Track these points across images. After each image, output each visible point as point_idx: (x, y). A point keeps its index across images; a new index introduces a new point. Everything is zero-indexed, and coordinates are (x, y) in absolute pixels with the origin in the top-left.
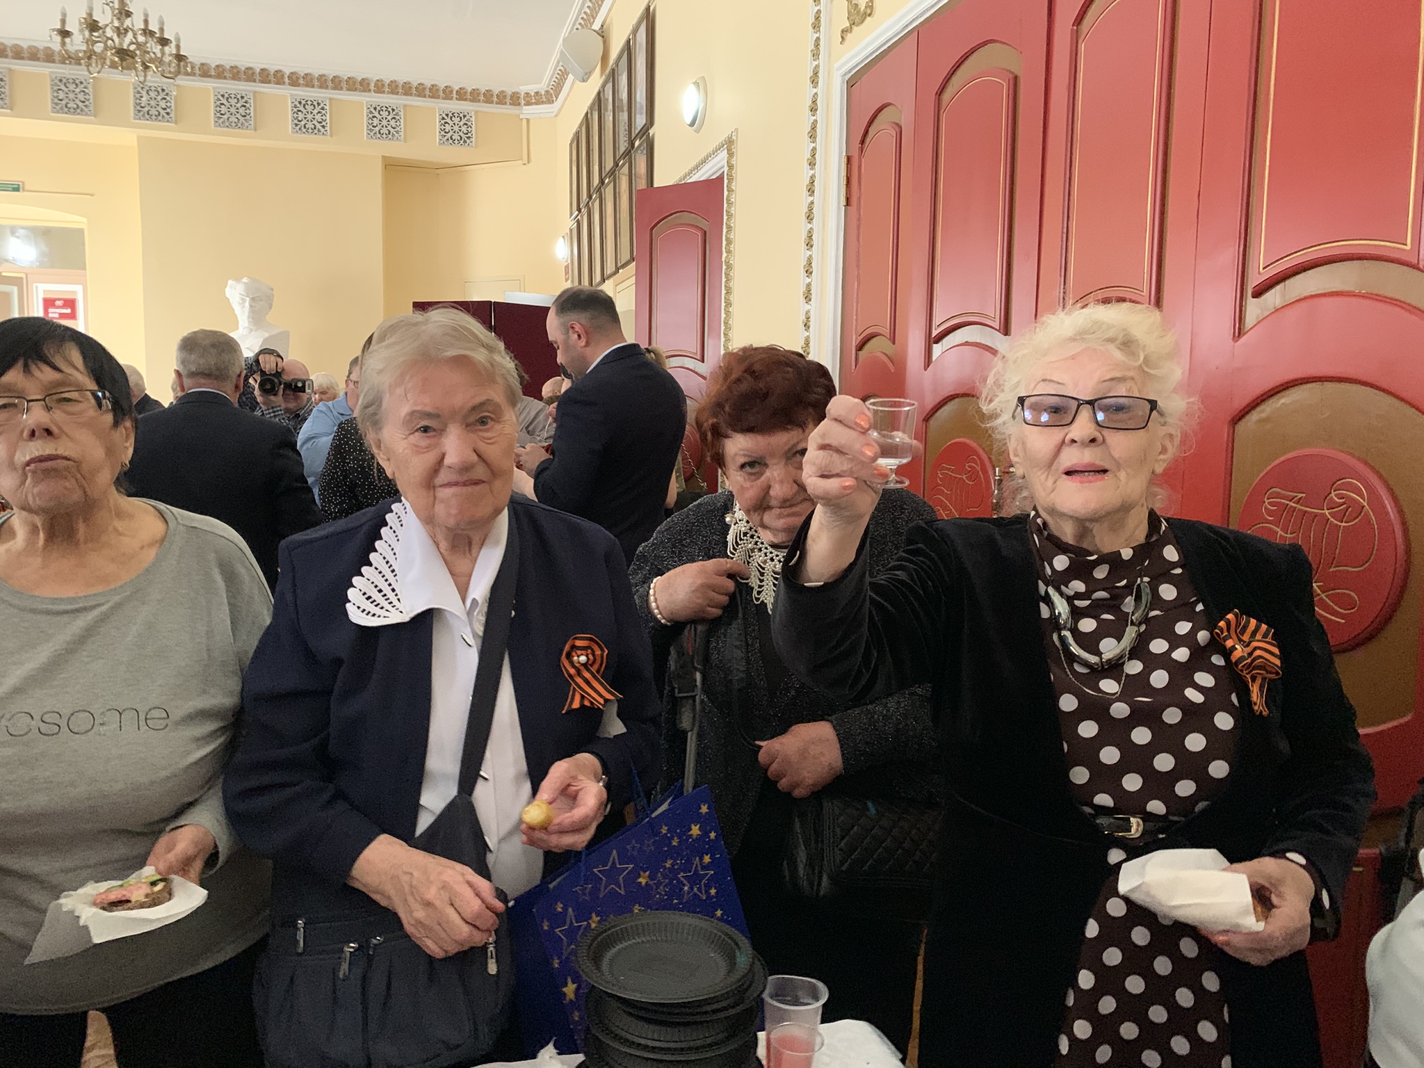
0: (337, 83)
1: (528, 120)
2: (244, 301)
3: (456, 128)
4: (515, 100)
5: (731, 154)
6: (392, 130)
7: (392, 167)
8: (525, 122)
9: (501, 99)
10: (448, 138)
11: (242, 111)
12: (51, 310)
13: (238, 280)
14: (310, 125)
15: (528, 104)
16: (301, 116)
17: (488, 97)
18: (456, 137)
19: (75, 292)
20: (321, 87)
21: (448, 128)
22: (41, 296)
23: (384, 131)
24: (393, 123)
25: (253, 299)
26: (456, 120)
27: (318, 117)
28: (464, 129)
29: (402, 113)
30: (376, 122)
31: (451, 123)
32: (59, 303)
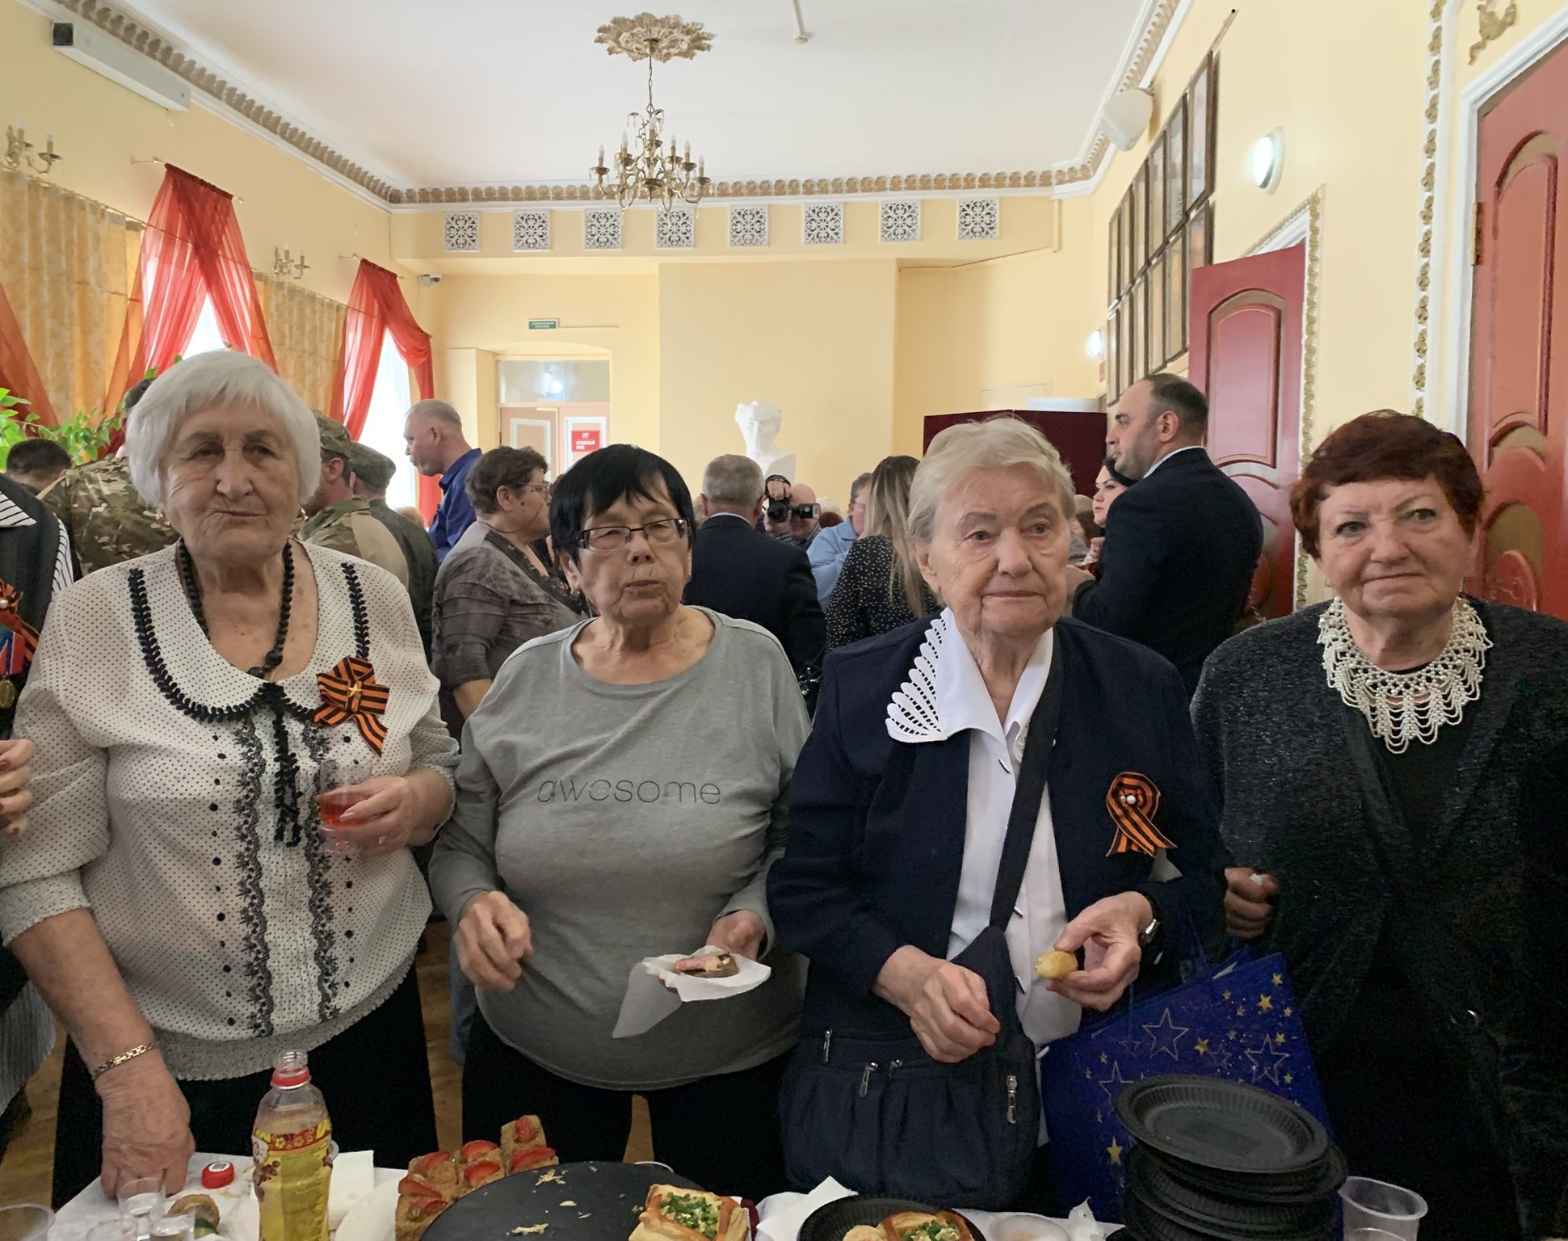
0: (852, 186)
1: (1060, 201)
2: (752, 424)
3: (978, 219)
4: (1046, 180)
5: (1315, 215)
6: (907, 229)
7: (907, 269)
8: (1056, 204)
9: (1030, 180)
10: (968, 230)
11: (757, 226)
12: (578, 443)
13: (747, 403)
14: (823, 234)
15: (1061, 182)
16: (814, 225)
17: (1015, 180)
18: (977, 229)
19: (598, 424)
20: (835, 192)
21: (969, 219)
22: (571, 429)
23: (899, 231)
24: (909, 221)
25: (761, 423)
26: (978, 210)
27: (832, 224)
28: (987, 219)
29: (918, 210)
30: (891, 222)
31: (972, 214)
32: (585, 435)
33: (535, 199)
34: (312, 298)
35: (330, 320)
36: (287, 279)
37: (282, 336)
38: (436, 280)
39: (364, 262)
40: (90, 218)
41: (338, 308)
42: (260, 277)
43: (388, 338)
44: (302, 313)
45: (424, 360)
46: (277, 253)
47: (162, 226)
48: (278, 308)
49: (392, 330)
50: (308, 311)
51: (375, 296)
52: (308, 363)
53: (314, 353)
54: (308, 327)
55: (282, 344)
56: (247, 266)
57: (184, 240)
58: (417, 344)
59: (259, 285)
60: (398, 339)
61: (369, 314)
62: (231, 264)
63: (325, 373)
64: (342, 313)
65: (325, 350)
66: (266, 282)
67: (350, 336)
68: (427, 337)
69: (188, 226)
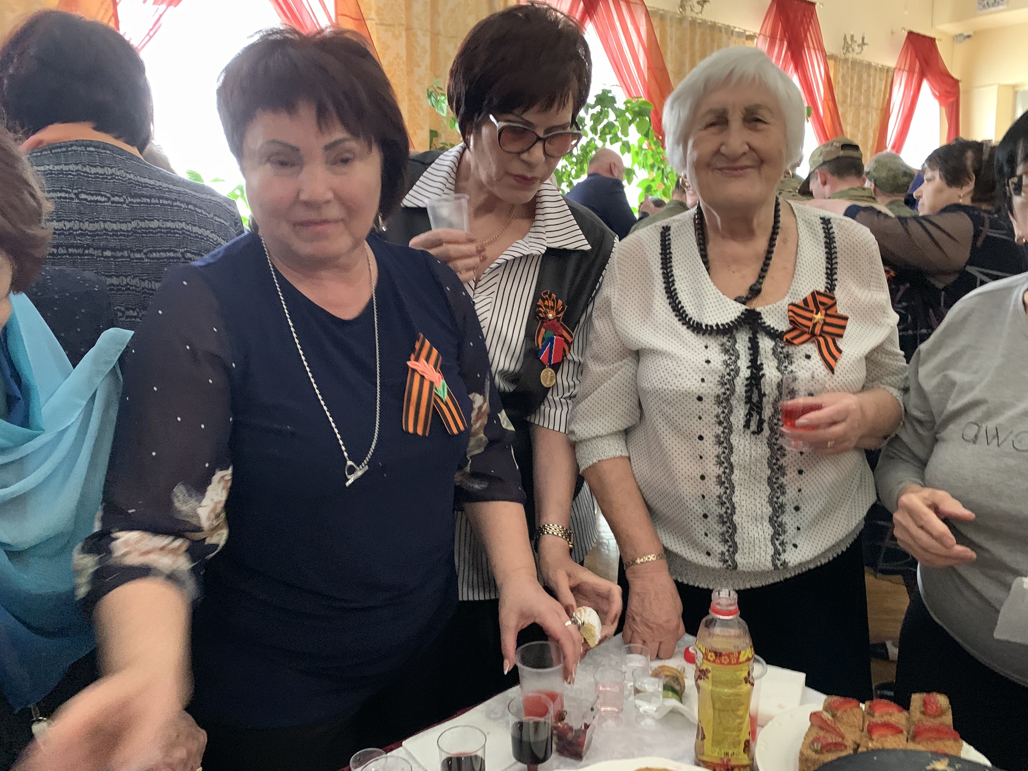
34: (869, 65)
35: (881, 79)
36: (851, 56)
37: (845, 95)
38: (969, 37)
39: (911, 34)
40: (724, 37)
41: (888, 71)
42: (833, 57)
43: (925, 85)
44: (860, 78)
45: (951, 100)
46: (845, 38)
47: (768, 34)
48: (843, 77)
49: (928, 80)
50: (865, 76)
51: (917, 56)
52: (863, 113)
53: (867, 106)
54: (864, 87)
55: (844, 102)
56: (823, 51)
57: (782, 41)
58: (948, 89)
59: (831, 63)
60: (932, 86)
61: (911, 71)
62: (817, 52)
63: (874, 119)
64: (890, 74)
65: (876, 102)
66: (835, 61)
67: (896, 89)
68: (956, 82)
69: (785, 30)
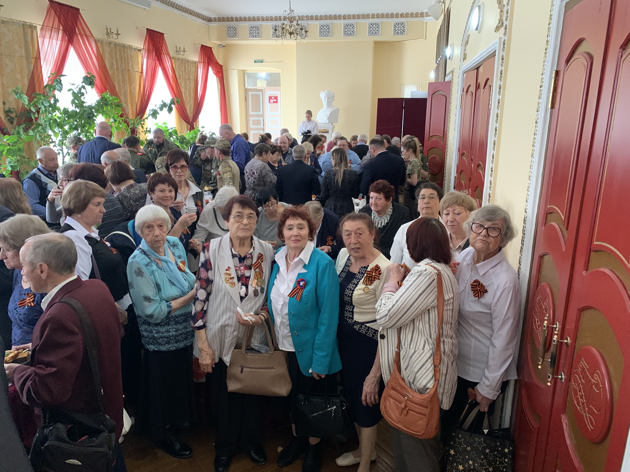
0: (358, 17)
2: (325, 98)
3: (399, 28)
4: (422, 15)
5: (453, 76)
6: (377, 32)
7: (377, 44)
8: (425, 23)
9: (417, 15)
10: (396, 32)
11: (328, 30)
12: (271, 100)
13: (324, 91)
14: (349, 33)
15: (427, 16)
16: (346, 30)
17: (412, 15)
18: (399, 32)
19: (277, 94)
20: (353, 19)
21: (396, 29)
22: (268, 96)
23: (374, 32)
24: (377, 29)
25: (328, 98)
26: (400, 25)
27: (352, 30)
28: (402, 29)
29: (380, 25)
30: (371, 29)
31: (398, 27)
32: (273, 98)
33: (255, 21)
34: (188, 61)
35: (193, 67)
36: (180, 56)
37: (180, 75)
38: (224, 46)
39: (202, 45)
40: (129, 51)
41: (195, 62)
42: (173, 58)
43: (210, 69)
44: (185, 67)
45: (220, 75)
46: (177, 48)
47: (147, 48)
48: (178, 66)
49: (211, 66)
50: (187, 66)
51: (206, 56)
52: (188, 82)
53: (189, 79)
54: (187, 71)
55: (180, 78)
56: (169, 55)
57: (152, 51)
58: (219, 70)
59: (173, 61)
60: (213, 69)
61: (204, 63)
62: (165, 55)
63: (192, 85)
64: (196, 64)
65: (192, 77)
66: (175, 59)
67: (199, 70)
68: (222, 66)
69: (153, 47)
